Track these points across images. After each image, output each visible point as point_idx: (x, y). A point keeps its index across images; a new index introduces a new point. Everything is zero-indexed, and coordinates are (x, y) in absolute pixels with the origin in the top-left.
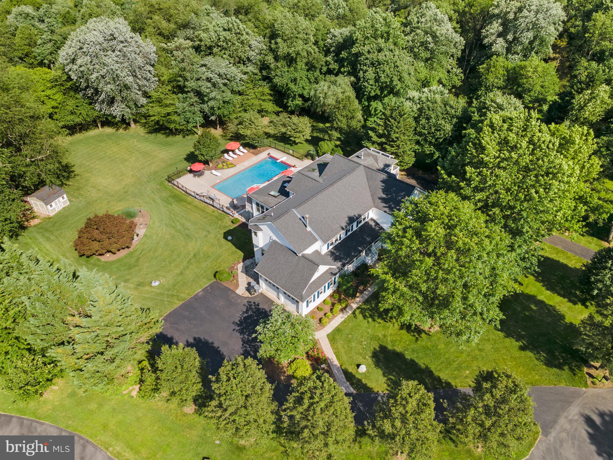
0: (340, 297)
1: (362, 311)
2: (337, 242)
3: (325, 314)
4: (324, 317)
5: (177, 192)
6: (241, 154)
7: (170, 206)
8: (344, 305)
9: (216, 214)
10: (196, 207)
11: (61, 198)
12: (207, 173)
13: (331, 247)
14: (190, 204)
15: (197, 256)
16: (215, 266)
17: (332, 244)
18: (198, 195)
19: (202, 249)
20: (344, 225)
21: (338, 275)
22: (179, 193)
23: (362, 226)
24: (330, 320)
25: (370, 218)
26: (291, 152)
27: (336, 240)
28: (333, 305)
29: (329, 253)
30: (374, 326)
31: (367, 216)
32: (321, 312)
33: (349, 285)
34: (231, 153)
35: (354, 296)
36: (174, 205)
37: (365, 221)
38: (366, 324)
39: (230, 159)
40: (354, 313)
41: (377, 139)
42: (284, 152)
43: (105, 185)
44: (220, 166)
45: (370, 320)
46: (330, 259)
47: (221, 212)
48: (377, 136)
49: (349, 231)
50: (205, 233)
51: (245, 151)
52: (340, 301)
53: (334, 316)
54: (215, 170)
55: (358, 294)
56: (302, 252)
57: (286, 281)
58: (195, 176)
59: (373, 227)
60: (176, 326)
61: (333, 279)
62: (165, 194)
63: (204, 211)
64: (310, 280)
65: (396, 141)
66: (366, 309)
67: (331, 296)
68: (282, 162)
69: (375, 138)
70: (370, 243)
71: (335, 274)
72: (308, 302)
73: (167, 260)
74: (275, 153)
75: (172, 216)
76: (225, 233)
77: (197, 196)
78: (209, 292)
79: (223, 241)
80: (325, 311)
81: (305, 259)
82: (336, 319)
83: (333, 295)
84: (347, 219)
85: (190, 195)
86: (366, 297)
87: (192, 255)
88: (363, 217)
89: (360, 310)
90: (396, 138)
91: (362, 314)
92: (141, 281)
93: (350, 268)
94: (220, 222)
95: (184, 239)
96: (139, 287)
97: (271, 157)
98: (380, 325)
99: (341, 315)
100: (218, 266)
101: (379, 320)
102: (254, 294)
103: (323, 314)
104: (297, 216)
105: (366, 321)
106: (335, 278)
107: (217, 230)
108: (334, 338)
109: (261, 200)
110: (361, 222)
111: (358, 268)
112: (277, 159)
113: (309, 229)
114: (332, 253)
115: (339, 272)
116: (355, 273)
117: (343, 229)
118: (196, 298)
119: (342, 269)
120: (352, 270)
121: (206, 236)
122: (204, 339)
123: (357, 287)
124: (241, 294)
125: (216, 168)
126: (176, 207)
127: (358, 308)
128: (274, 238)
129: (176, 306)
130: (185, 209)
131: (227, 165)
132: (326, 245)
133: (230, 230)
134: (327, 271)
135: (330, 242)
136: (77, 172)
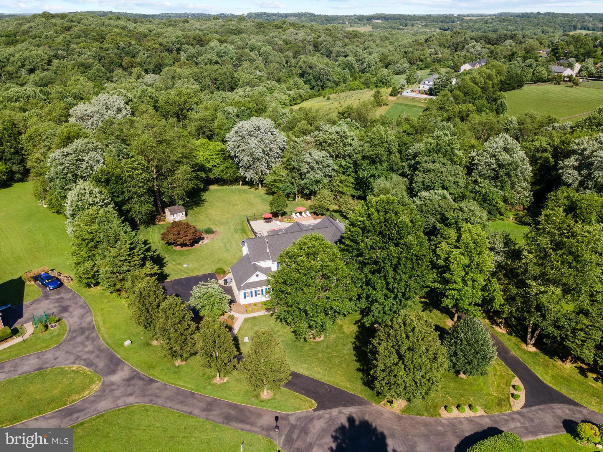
5: (246, 228)
6: (305, 216)
7: (235, 234)
11: (181, 214)
12: (273, 222)
24: (255, 311)
34: (298, 214)
36: (238, 234)
39: (295, 217)
40: (273, 314)
43: (213, 215)
44: (286, 220)
51: (309, 215)
54: (280, 221)
56: (255, 262)
58: (265, 221)
62: (239, 226)
64: (248, 279)
72: (245, 294)
75: (231, 238)
78: (205, 277)
80: (257, 306)
81: (253, 267)
82: (259, 312)
92: (181, 262)
96: (177, 265)
99: (264, 312)
108: (247, 320)
113: (268, 251)
118: (196, 277)
124: (220, 283)
128: (248, 252)
129: (183, 277)
131: (290, 220)
132: (275, 264)
136: (205, 205)
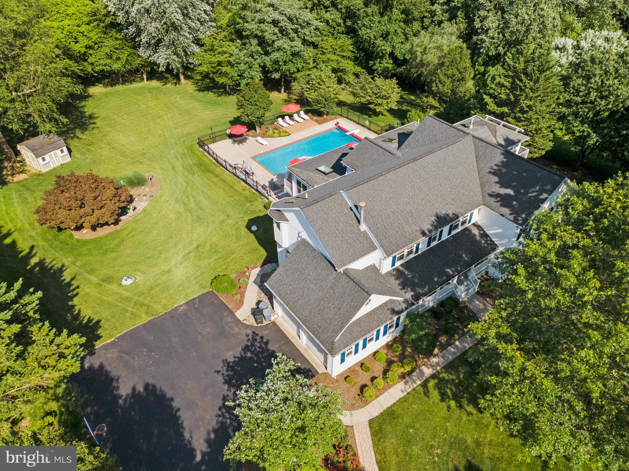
0: (404, 350)
1: (441, 384)
2: (412, 256)
3: (373, 379)
4: (369, 383)
5: (205, 159)
6: (300, 120)
7: (190, 177)
8: (408, 368)
9: (247, 193)
10: (224, 181)
11: (58, 152)
12: (251, 140)
13: (398, 264)
14: (217, 176)
15: (201, 249)
16: (221, 266)
17: (401, 258)
18: (230, 166)
19: (211, 240)
20: (427, 227)
21: (404, 314)
22: (208, 161)
23: (458, 233)
24: (380, 392)
25: (472, 222)
26: (367, 123)
27: (410, 253)
28: (390, 363)
29: (395, 273)
30: (460, 419)
31: (468, 218)
32: (367, 374)
33: (422, 333)
34: (287, 118)
35: (429, 353)
36: (196, 176)
37: (464, 227)
38: (444, 412)
39: (285, 125)
40: (424, 385)
41: (496, 108)
42: (358, 123)
43: (123, 143)
44: (270, 132)
45: (453, 403)
46: (395, 283)
47: (254, 191)
48: (496, 103)
49: (434, 239)
50: (223, 217)
51: (306, 117)
52: (402, 358)
53: (387, 387)
54: (262, 137)
55: (436, 351)
56: (345, 265)
57: (311, 312)
58: (234, 142)
59: (478, 238)
60: (127, 357)
61: (395, 318)
62: (190, 161)
63: (233, 188)
64: (351, 318)
65: (526, 112)
66: (448, 381)
67: (389, 346)
68: (353, 135)
69: (492, 106)
70: (468, 265)
71: (399, 313)
72: (343, 355)
73: (158, 249)
74: (344, 123)
75: (189, 189)
76: (250, 221)
77: (230, 168)
78: (196, 309)
79: (244, 230)
80: (373, 372)
81: (349, 280)
82: (391, 391)
83: (392, 345)
84: (433, 218)
85: (222, 165)
86: (451, 358)
87: (195, 245)
88: (461, 219)
89: (436, 381)
90: (527, 107)
91: (439, 389)
92: (111, 274)
93: (429, 301)
94: (248, 205)
95: (193, 221)
96: (103, 284)
97: (340, 129)
98: (470, 418)
99: (401, 385)
100: (223, 267)
101: (470, 409)
102: (262, 322)
103: (369, 378)
104: (346, 203)
105: (444, 405)
106: (398, 319)
107: (241, 215)
108: (380, 430)
109: (303, 176)
110: (456, 227)
111: (441, 304)
112: (347, 131)
113: (363, 227)
114: (398, 274)
115: (406, 308)
116: (435, 313)
117: (424, 234)
118: (173, 314)
119: (413, 304)
120: (431, 305)
121: (223, 222)
122: (161, 391)
123: (436, 336)
124: (241, 319)
125: (264, 136)
126: (198, 179)
127: (433, 376)
128: (305, 236)
129: (139, 323)
130: (208, 182)
131: (279, 133)
132: (390, 259)
133: (258, 217)
134: (386, 304)
135: (397, 254)
136: (98, 125)
